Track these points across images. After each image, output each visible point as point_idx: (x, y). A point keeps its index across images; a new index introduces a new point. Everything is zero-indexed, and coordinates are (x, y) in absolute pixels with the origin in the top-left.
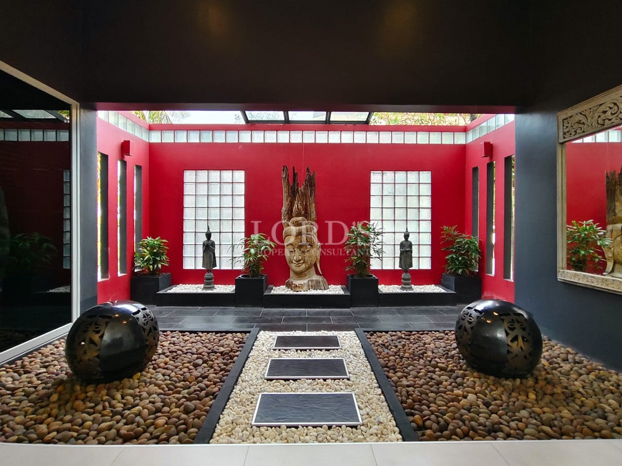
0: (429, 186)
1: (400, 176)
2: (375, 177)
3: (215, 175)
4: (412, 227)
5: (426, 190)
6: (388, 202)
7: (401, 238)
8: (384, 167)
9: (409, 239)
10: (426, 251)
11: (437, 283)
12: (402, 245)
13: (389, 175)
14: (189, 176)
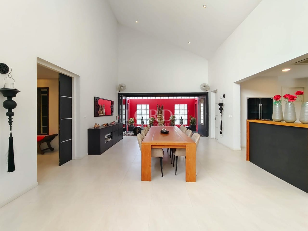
0: (187, 107)
1: (181, 105)
2: (176, 106)
3: (143, 105)
4: (183, 116)
5: (186, 108)
6: (178, 111)
7: (181, 118)
8: (177, 104)
9: (182, 118)
10: (186, 121)
11: (188, 126)
12: (181, 120)
13: (178, 105)
14: (138, 106)
